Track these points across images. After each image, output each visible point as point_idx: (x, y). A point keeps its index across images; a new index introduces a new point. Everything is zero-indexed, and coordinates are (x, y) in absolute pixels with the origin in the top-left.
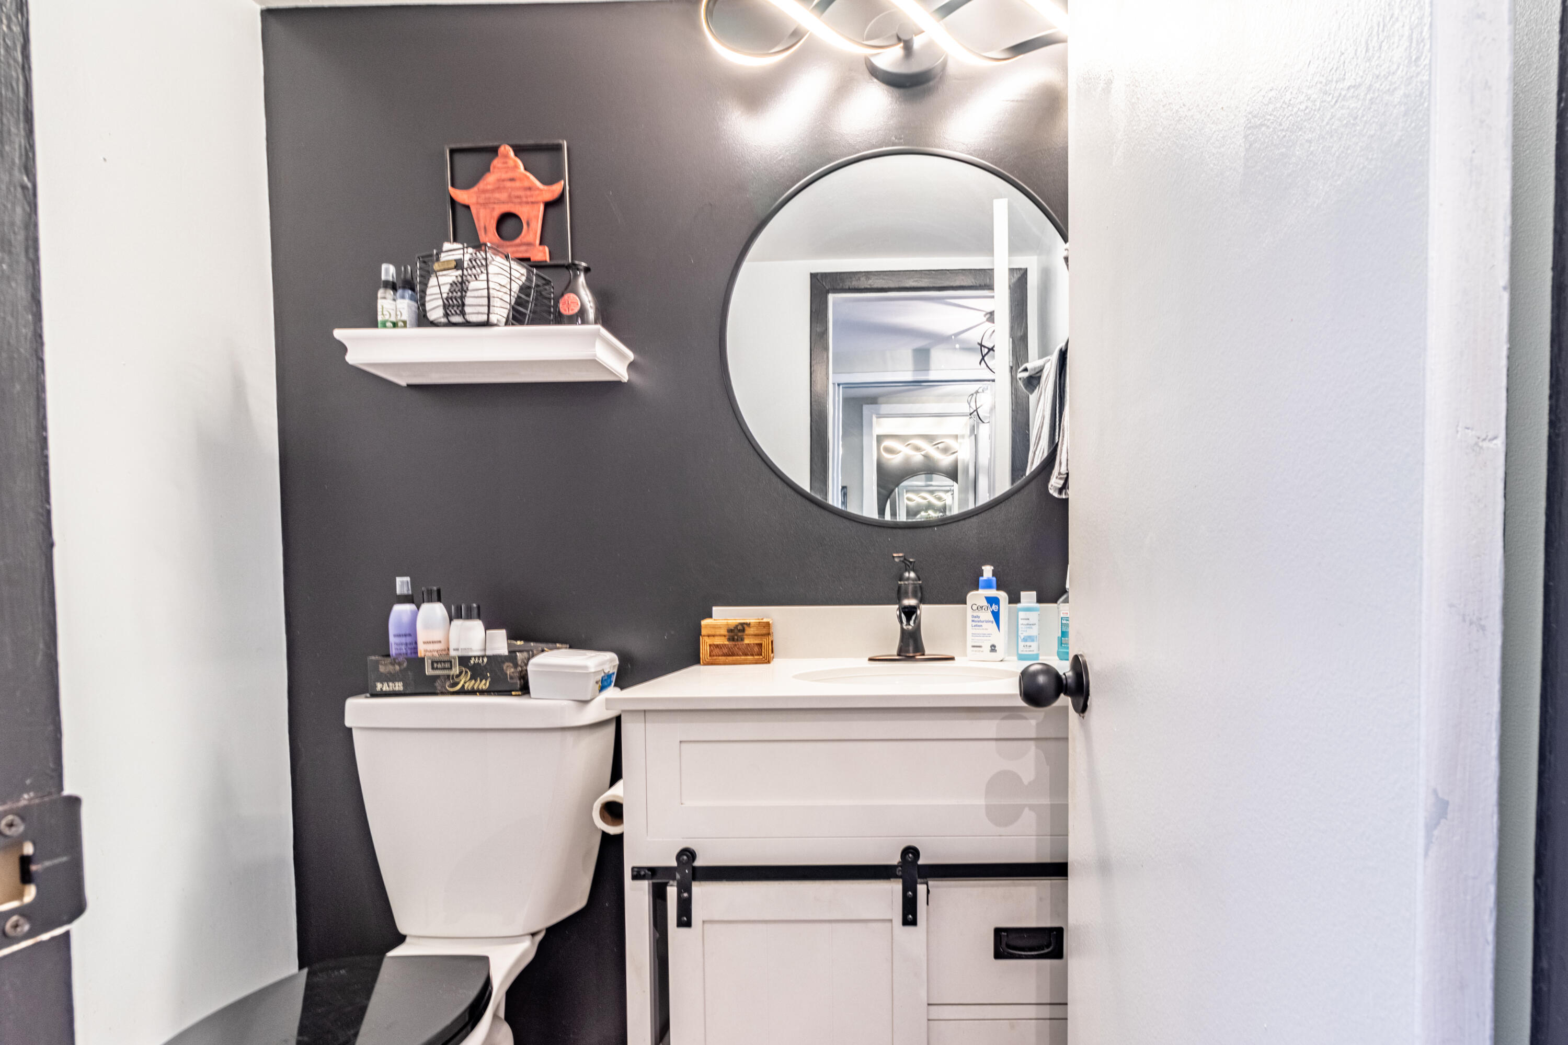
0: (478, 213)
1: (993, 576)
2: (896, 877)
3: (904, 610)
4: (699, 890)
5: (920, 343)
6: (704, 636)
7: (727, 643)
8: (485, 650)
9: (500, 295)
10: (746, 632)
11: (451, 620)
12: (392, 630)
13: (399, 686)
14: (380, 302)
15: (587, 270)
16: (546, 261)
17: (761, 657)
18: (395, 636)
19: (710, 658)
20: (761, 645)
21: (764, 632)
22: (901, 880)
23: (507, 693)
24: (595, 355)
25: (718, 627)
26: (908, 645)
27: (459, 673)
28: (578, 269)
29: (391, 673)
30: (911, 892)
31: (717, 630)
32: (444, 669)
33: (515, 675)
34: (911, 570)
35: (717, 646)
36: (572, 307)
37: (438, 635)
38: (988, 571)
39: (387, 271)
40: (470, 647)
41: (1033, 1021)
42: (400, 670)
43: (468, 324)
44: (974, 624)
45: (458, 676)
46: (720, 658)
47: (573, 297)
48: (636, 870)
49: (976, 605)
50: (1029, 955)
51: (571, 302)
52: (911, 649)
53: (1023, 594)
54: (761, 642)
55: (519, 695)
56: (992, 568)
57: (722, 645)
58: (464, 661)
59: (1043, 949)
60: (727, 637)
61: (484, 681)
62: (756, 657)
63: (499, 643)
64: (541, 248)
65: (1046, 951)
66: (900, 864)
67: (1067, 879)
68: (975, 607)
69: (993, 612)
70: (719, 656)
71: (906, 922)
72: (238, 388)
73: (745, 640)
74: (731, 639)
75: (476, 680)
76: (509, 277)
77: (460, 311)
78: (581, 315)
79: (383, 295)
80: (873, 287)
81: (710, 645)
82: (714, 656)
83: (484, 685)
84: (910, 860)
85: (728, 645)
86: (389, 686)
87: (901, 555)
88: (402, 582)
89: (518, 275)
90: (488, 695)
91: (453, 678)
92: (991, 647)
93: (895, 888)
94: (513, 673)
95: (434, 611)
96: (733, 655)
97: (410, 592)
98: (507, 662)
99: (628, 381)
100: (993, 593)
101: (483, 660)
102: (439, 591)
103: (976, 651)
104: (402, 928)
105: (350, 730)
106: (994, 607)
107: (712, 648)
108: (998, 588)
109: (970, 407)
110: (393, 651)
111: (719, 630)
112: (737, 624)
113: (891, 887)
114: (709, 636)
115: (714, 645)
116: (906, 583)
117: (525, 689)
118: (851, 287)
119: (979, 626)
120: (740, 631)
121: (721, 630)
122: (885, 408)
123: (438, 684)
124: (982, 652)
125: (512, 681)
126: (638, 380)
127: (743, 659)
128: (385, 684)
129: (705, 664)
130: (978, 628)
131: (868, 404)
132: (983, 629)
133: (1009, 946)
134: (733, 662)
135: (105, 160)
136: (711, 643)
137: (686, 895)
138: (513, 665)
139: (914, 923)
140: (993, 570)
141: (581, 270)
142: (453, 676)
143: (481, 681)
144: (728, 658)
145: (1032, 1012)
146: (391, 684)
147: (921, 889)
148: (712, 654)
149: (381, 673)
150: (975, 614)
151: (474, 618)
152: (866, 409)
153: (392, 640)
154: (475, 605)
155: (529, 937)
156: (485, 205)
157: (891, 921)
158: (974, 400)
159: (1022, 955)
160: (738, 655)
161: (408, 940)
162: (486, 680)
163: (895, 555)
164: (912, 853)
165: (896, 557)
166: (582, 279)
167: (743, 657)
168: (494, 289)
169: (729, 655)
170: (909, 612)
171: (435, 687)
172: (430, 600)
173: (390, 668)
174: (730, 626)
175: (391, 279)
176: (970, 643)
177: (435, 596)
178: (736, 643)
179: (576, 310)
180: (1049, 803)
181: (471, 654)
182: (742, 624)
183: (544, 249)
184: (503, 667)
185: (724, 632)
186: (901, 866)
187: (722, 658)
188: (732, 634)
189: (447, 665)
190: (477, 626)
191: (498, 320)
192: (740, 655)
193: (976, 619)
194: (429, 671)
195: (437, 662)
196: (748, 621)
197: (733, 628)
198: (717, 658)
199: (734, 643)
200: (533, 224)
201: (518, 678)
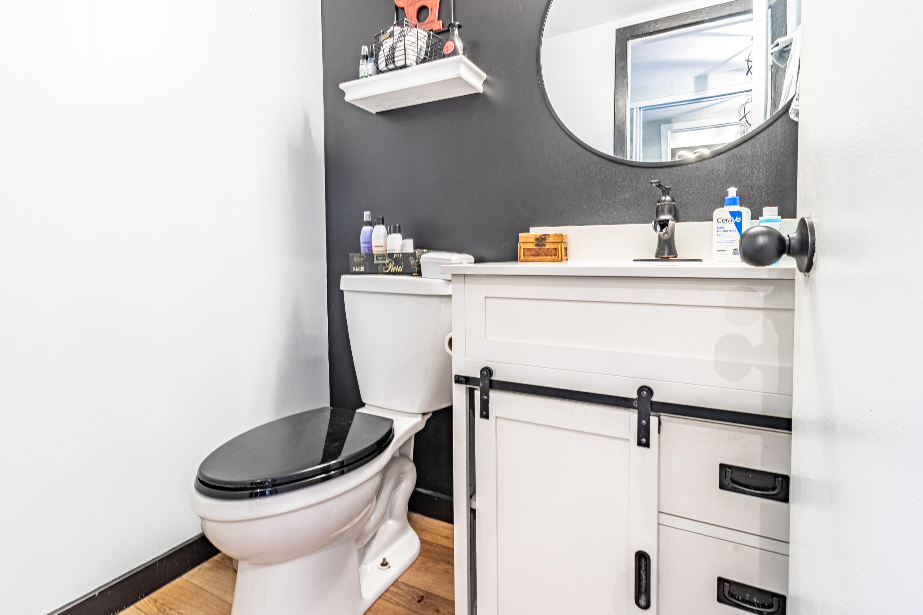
0: (408, 11)
1: (737, 195)
2: (634, 408)
3: (660, 223)
4: (494, 396)
5: (700, 71)
6: (521, 243)
7: (534, 247)
8: (402, 250)
9: (412, 48)
10: (547, 241)
11: (388, 234)
12: (362, 240)
13: (362, 269)
14: (361, 67)
15: (460, 27)
16: (440, 29)
17: (556, 257)
18: (364, 243)
19: (524, 257)
20: (557, 249)
21: (559, 240)
22: (637, 411)
23: (411, 274)
24: (460, 74)
25: (529, 237)
26: (664, 249)
27: (389, 262)
28: (454, 26)
29: (359, 262)
30: (645, 421)
31: (528, 239)
32: (382, 260)
33: (415, 264)
34: (667, 194)
35: (529, 249)
36: (450, 49)
37: (381, 243)
38: (732, 192)
39: (364, 49)
40: (394, 249)
41: (757, 550)
42: (363, 260)
43: (396, 68)
44: (719, 233)
45: (388, 264)
46: (530, 257)
47: (450, 43)
48: (457, 377)
49: (721, 218)
50: (753, 493)
51: (449, 46)
52: (666, 252)
53: (766, 210)
54: (557, 247)
55: (416, 276)
56: (736, 189)
57: (532, 249)
58: (391, 255)
59: (768, 491)
60: (535, 244)
61: (400, 267)
62: (553, 257)
63: (409, 246)
64: (438, 22)
65: (771, 493)
66: (637, 399)
67: (791, 434)
68: (720, 220)
69: (736, 224)
70: (530, 256)
71: (640, 444)
72: (307, 123)
73: (546, 246)
74: (537, 245)
75: (396, 267)
76: (417, 37)
77: (392, 61)
78: (455, 53)
79: (362, 63)
80: (659, 29)
81: (524, 249)
82: (526, 256)
83: (400, 269)
84: (644, 396)
85: (535, 249)
86: (358, 269)
87: (657, 181)
88: (367, 215)
89: (422, 36)
90: (401, 275)
91: (386, 265)
92: (734, 250)
93: (632, 416)
94: (414, 263)
95: (380, 229)
96: (538, 255)
97: (370, 220)
98: (411, 256)
99: (483, 92)
100: (736, 208)
101: (400, 255)
102: (383, 219)
103: (720, 254)
104: (364, 400)
105: (343, 291)
106: (738, 220)
107: (525, 251)
108: (741, 205)
109: (740, 115)
110: (362, 252)
111: (530, 239)
112: (541, 235)
113: (628, 414)
114: (523, 243)
115: (527, 249)
116: (663, 203)
117: (419, 273)
118: (643, 33)
119: (724, 235)
120: (543, 239)
121: (531, 239)
122: (676, 126)
123: (379, 268)
124: (726, 254)
125: (413, 268)
126: (490, 92)
127: (545, 258)
128: (357, 268)
129: (521, 262)
130: (723, 236)
131: (664, 123)
132: (727, 237)
133: (733, 481)
134: (538, 260)
135: (250, 15)
136: (525, 248)
137: (485, 397)
138: (414, 258)
139: (647, 445)
140: (737, 191)
141: (456, 27)
142: (386, 264)
143: (399, 267)
144: (535, 257)
145: (756, 541)
146: (359, 268)
147: (654, 420)
148: (525, 255)
149: (355, 262)
150: (720, 225)
151: (397, 232)
152: (663, 127)
153: (362, 245)
154: (398, 225)
155: (421, 415)
156: (411, 5)
157: (628, 440)
158: (744, 110)
159: (746, 491)
160: (541, 256)
161: (366, 406)
162: (401, 267)
163: (652, 181)
164: (646, 391)
165: (653, 182)
166: (456, 32)
167: (545, 257)
168: (408, 44)
169: (536, 256)
170: (664, 224)
171: (378, 270)
172: (379, 224)
173: (359, 259)
174: (536, 237)
175: (366, 54)
176: (715, 248)
177: (381, 221)
178: (541, 248)
179: (452, 50)
180: (778, 365)
181: (395, 252)
182: (544, 235)
183: (440, 22)
184: (409, 260)
185: (533, 240)
186: (637, 400)
187: (531, 258)
188: (538, 242)
189: (383, 258)
190: (398, 237)
191: (411, 64)
192: (543, 256)
193: (720, 230)
194: (375, 262)
195: (379, 256)
196: (548, 233)
197: (538, 238)
198: (528, 257)
199: (539, 248)
200: (434, 10)
201: (416, 266)
